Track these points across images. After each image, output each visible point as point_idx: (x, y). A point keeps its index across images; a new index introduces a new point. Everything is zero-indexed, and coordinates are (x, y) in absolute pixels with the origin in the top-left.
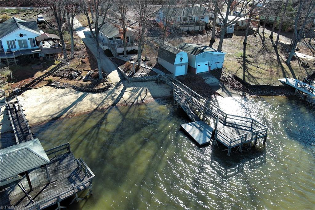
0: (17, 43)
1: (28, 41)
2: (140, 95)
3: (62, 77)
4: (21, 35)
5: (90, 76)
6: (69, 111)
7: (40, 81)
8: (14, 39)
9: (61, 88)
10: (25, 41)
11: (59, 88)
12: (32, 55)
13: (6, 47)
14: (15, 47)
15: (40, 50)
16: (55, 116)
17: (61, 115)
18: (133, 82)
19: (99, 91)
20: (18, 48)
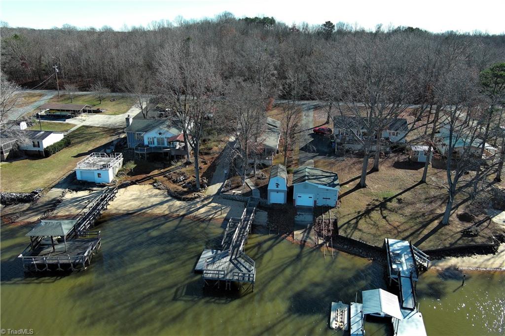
0: (155, 140)
1: (165, 140)
2: (216, 213)
3: (169, 179)
4: (160, 134)
5: (191, 183)
6: (144, 211)
7: (151, 178)
8: (154, 136)
9: (159, 189)
10: (163, 139)
11: (157, 188)
12: (162, 153)
13: (146, 143)
14: (154, 144)
15: (169, 149)
16: (130, 212)
17: (135, 213)
18: (224, 198)
19: (184, 200)
20: (156, 144)
